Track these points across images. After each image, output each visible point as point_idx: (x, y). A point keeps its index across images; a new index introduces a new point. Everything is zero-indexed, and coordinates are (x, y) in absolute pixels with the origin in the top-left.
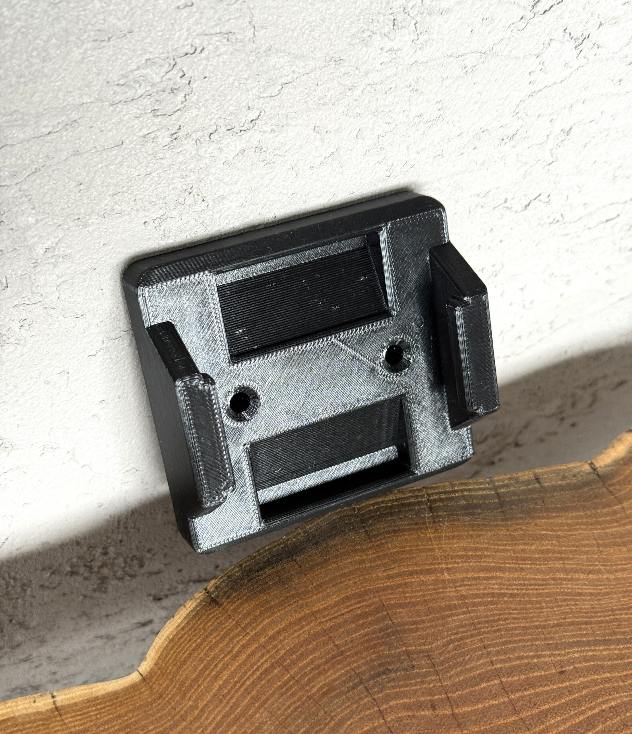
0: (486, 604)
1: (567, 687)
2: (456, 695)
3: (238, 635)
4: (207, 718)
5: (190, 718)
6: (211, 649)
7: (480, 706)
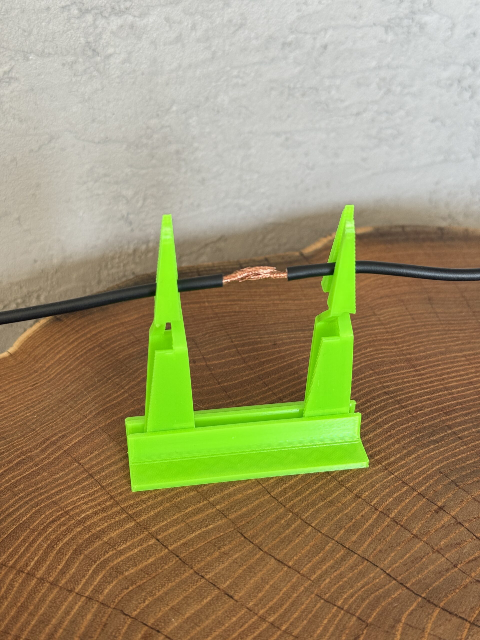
0: (230, 316)
1: (277, 351)
2: (209, 356)
3: (73, 334)
4: (51, 371)
5: (40, 371)
6: (55, 341)
7: (223, 361)
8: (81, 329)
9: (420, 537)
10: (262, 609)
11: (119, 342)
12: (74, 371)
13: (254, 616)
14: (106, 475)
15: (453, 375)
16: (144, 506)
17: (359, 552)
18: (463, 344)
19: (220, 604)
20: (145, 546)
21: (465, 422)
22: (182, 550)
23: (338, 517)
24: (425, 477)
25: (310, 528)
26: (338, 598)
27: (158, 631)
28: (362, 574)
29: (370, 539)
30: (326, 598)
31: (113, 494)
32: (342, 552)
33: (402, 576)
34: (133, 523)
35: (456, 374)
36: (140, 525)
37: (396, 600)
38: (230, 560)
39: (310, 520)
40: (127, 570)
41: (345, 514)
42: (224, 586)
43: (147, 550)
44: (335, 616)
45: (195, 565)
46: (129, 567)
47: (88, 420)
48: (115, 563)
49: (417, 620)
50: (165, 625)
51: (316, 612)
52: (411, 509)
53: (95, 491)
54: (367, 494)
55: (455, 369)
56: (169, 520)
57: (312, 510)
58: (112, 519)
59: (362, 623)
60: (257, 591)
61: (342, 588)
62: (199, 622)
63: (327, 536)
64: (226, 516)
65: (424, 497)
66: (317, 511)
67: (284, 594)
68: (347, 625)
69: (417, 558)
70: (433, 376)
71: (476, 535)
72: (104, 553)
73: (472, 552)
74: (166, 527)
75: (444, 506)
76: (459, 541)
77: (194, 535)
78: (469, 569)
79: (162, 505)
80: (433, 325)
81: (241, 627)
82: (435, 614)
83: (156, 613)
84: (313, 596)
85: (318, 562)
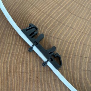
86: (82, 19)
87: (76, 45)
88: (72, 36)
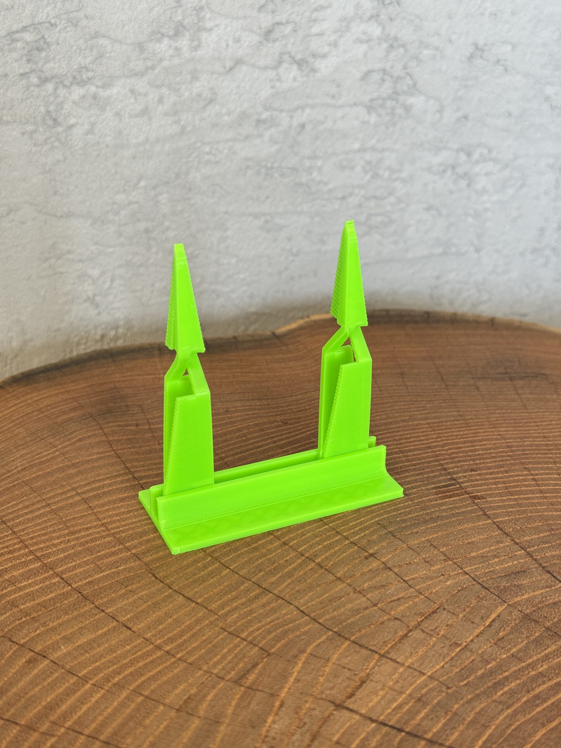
8: (23, 396)
9: (343, 579)
10: (159, 639)
11: (60, 408)
12: (6, 432)
13: (150, 645)
14: (20, 522)
15: (412, 440)
16: (55, 549)
17: (275, 592)
18: (429, 413)
19: (116, 634)
20: (47, 583)
21: (416, 481)
22: (86, 587)
23: (260, 561)
24: (361, 528)
25: (228, 570)
26: (243, 631)
27: (44, 657)
28: (274, 610)
29: (290, 581)
30: (230, 630)
31: (24, 538)
32: (257, 591)
33: (316, 612)
34: (39, 564)
35: (415, 439)
36: (46, 566)
37: (304, 633)
38: (135, 597)
39: (229, 564)
40: (23, 604)
41: (268, 559)
42: (124, 619)
43: (48, 587)
44: (237, 646)
45: (97, 601)
46: (26, 602)
47: (12, 474)
48: (12, 597)
49: (323, 651)
50: (53, 651)
51: (217, 643)
52: (340, 555)
53: (5, 536)
54: (295, 541)
55: (416, 434)
56: (78, 562)
57: (233, 555)
58: (18, 559)
59: (263, 652)
60: (158, 623)
61: (249, 622)
62: (90, 650)
63: (245, 578)
64: (140, 559)
65: (356, 545)
66: (239, 556)
67: (186, 627)
68: (247, 654)
69: (336, 597)
70: (390, 441)
71: (404, 578)
72: (3, 589)
73: (396, 593)
74: (74, 568)
75: (375, 553)
76: (385, 583)
77: (102, 575)
78: (389, 608)
79: (73, 548)
80: (400, 396)
81: (133, 655)
82: (344, 646)
83: (46, 640)
84: (216, 629)
85: (229, 600)
86: (193, 605)
87: (108, 691)
88: (108, 658)
